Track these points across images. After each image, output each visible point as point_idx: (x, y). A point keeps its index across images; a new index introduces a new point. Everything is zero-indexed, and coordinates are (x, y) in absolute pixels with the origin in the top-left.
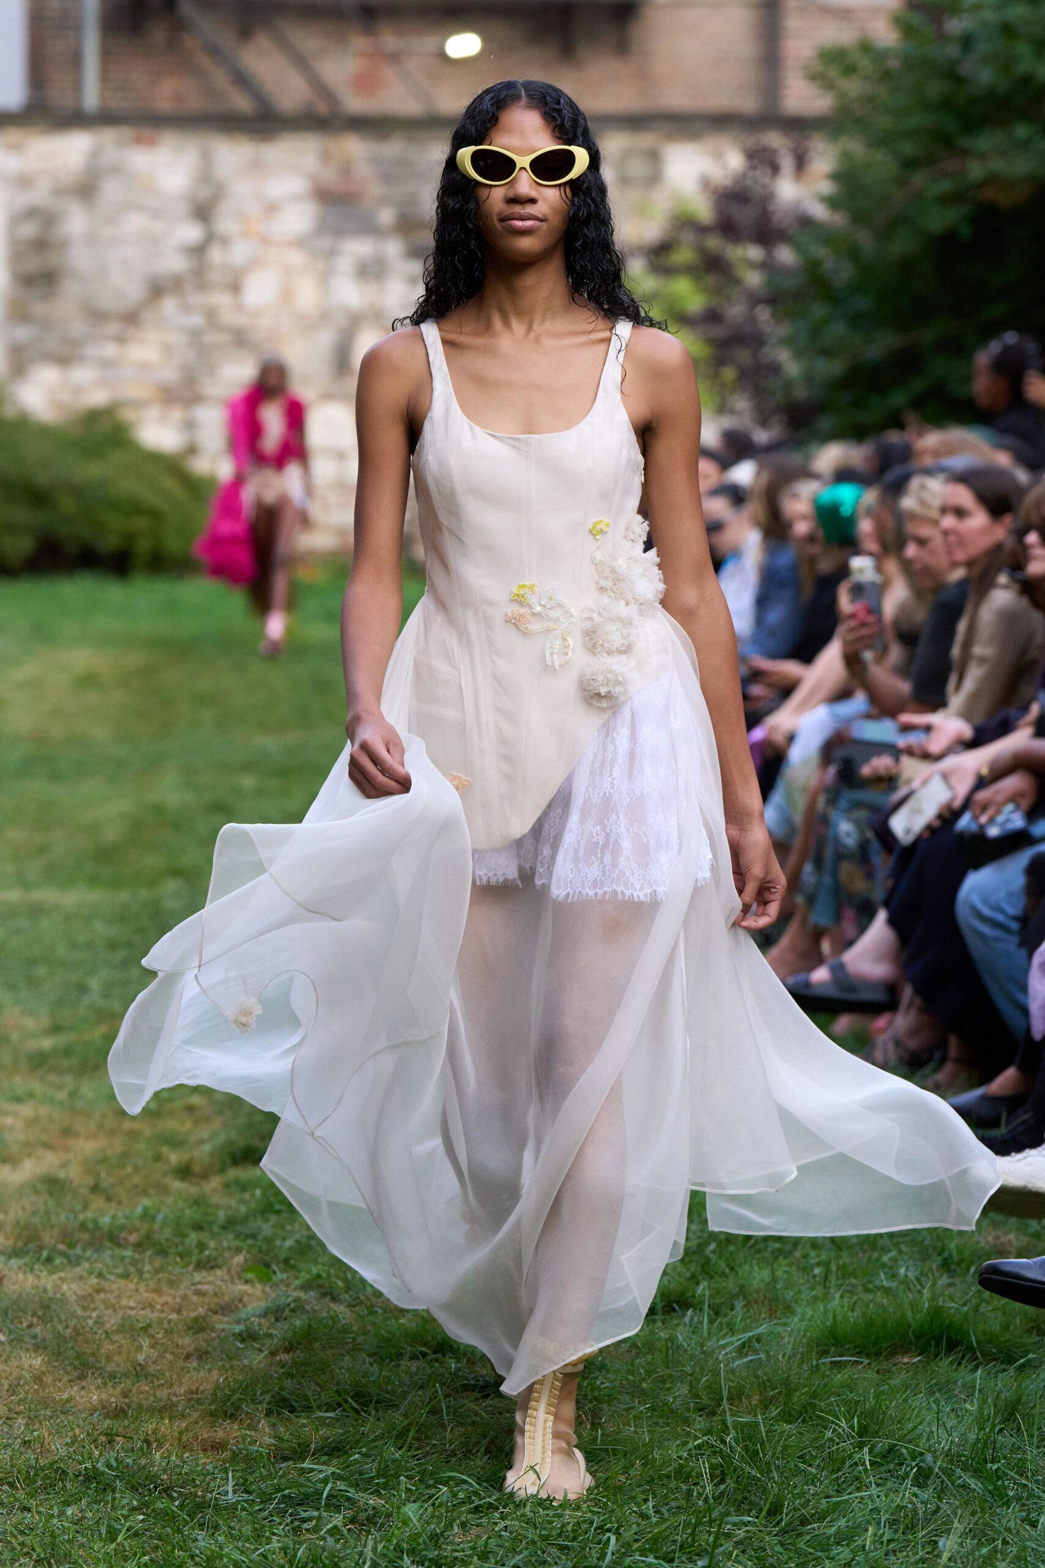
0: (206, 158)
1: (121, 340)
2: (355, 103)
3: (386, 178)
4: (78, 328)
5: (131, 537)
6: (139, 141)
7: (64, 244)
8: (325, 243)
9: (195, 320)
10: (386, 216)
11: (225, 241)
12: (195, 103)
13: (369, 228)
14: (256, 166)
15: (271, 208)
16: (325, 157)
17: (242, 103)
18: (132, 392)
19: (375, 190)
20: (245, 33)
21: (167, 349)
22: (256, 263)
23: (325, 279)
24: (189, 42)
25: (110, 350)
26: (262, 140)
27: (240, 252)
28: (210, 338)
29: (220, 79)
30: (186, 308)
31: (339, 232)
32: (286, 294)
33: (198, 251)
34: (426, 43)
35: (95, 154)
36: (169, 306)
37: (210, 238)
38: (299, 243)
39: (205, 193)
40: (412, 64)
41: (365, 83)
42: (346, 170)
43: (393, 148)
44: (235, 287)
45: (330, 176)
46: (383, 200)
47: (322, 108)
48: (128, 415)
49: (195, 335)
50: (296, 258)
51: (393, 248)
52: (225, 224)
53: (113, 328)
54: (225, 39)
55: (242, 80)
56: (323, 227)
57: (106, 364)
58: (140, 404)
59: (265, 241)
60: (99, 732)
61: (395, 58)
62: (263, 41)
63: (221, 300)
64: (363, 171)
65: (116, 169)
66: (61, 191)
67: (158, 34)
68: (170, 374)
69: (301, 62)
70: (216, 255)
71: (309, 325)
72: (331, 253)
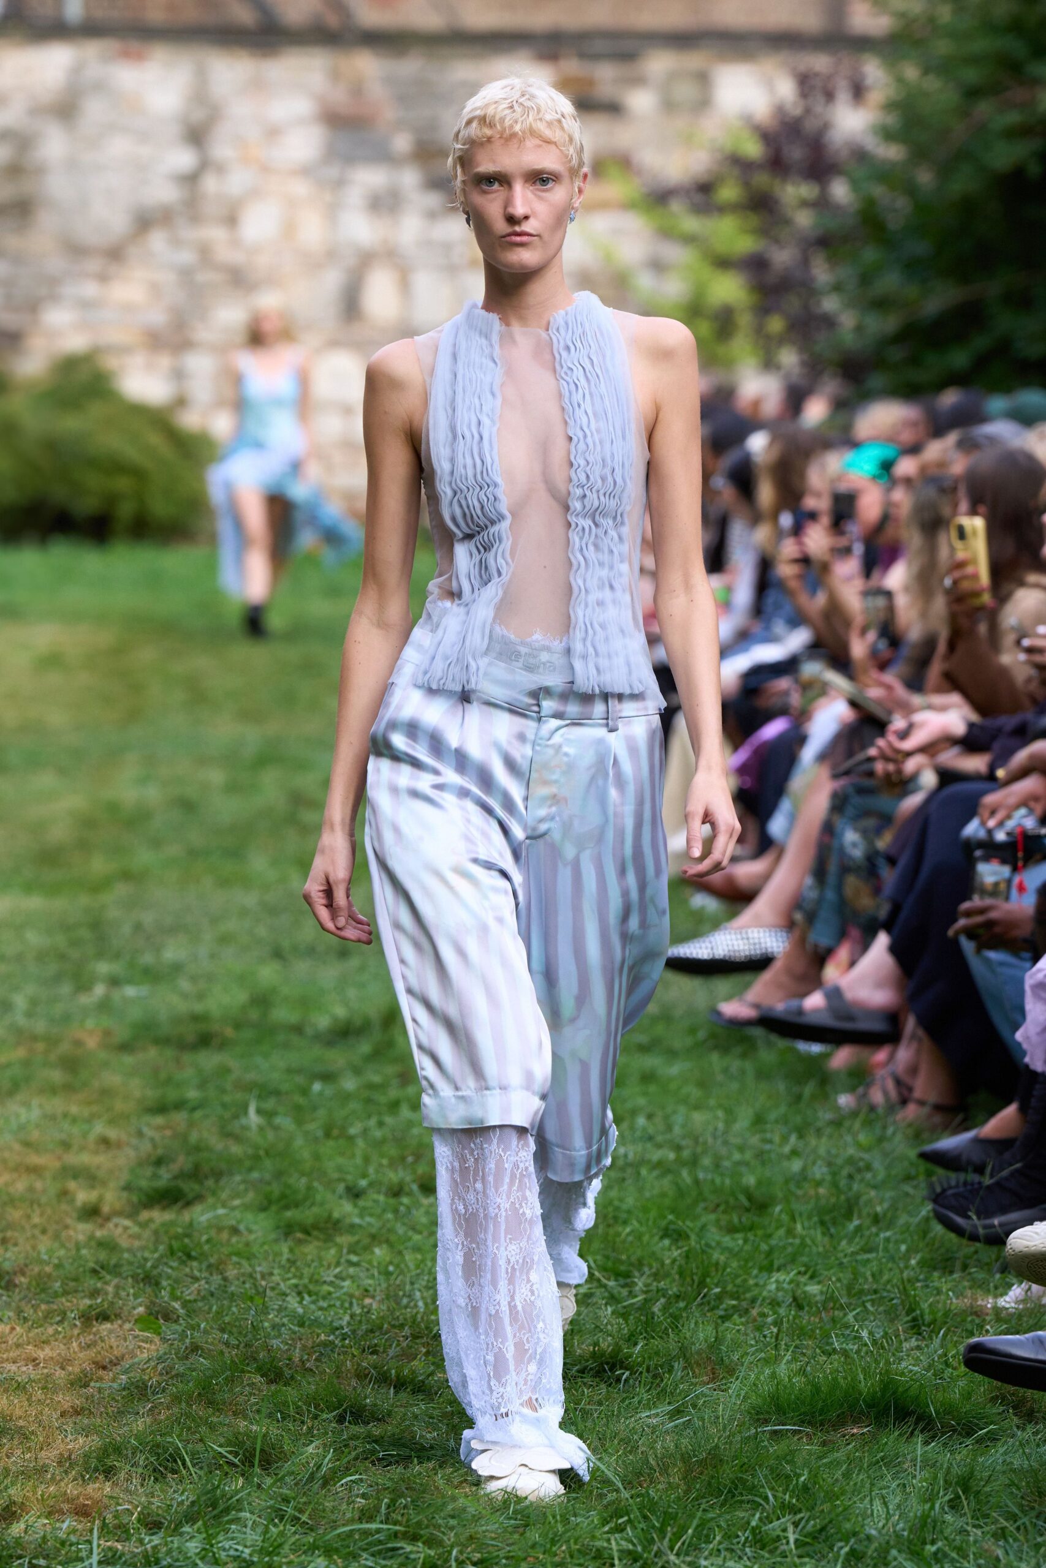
0: (201, 76)
1: (103, 278)
2: (369, 15)
3: (403, 100)
4: (55, 264)
5: (112, 499)
6: (126, 55)
7: (40, 170)
8: (333, 172)
9: (186, 257)
10: (402, 143)
11: (221, 169)
12: (191, 16)
13: (383, 156)
14: (257, 85)
15: (273, 133)
16: (335, 76)
17: (243, 14)
18: (114, 336)
19: (389, 113)
21: (155, 289)
22: (255, 193)
23: (332, 212)
25: (90, 289)
26: (265, 55)
27: (237, 181)
28: (204, 277)
30: (176, 243)
31: (350, 160)
32: (289, 229)
33: (191, 180)
35: (76, 70)
36: (157, 241)
37: (204, 165)
38: (305, 171)
39: (199, 115)
42: (357, 90)
43: (410, 66)
44: (231, 220)
45: (339, 97)
46: (399, 125)
47: (332, 21)
48: (111, 363)
49: (186, 274)
50: (300, 188)
51: (410, 178)
52: (222, 149)
53: (93, 265)
56: (331, 155)
57: (86, 305)
58: (125, 350)
59: (265, 169)
60: (57, 718)
63: (216, 234)
64: (377, 92)
65: (100, 87)
66: (38, 110)
68: (157, 317)
70: (210, 184)
71: (314, 263)
72: (340, 184)
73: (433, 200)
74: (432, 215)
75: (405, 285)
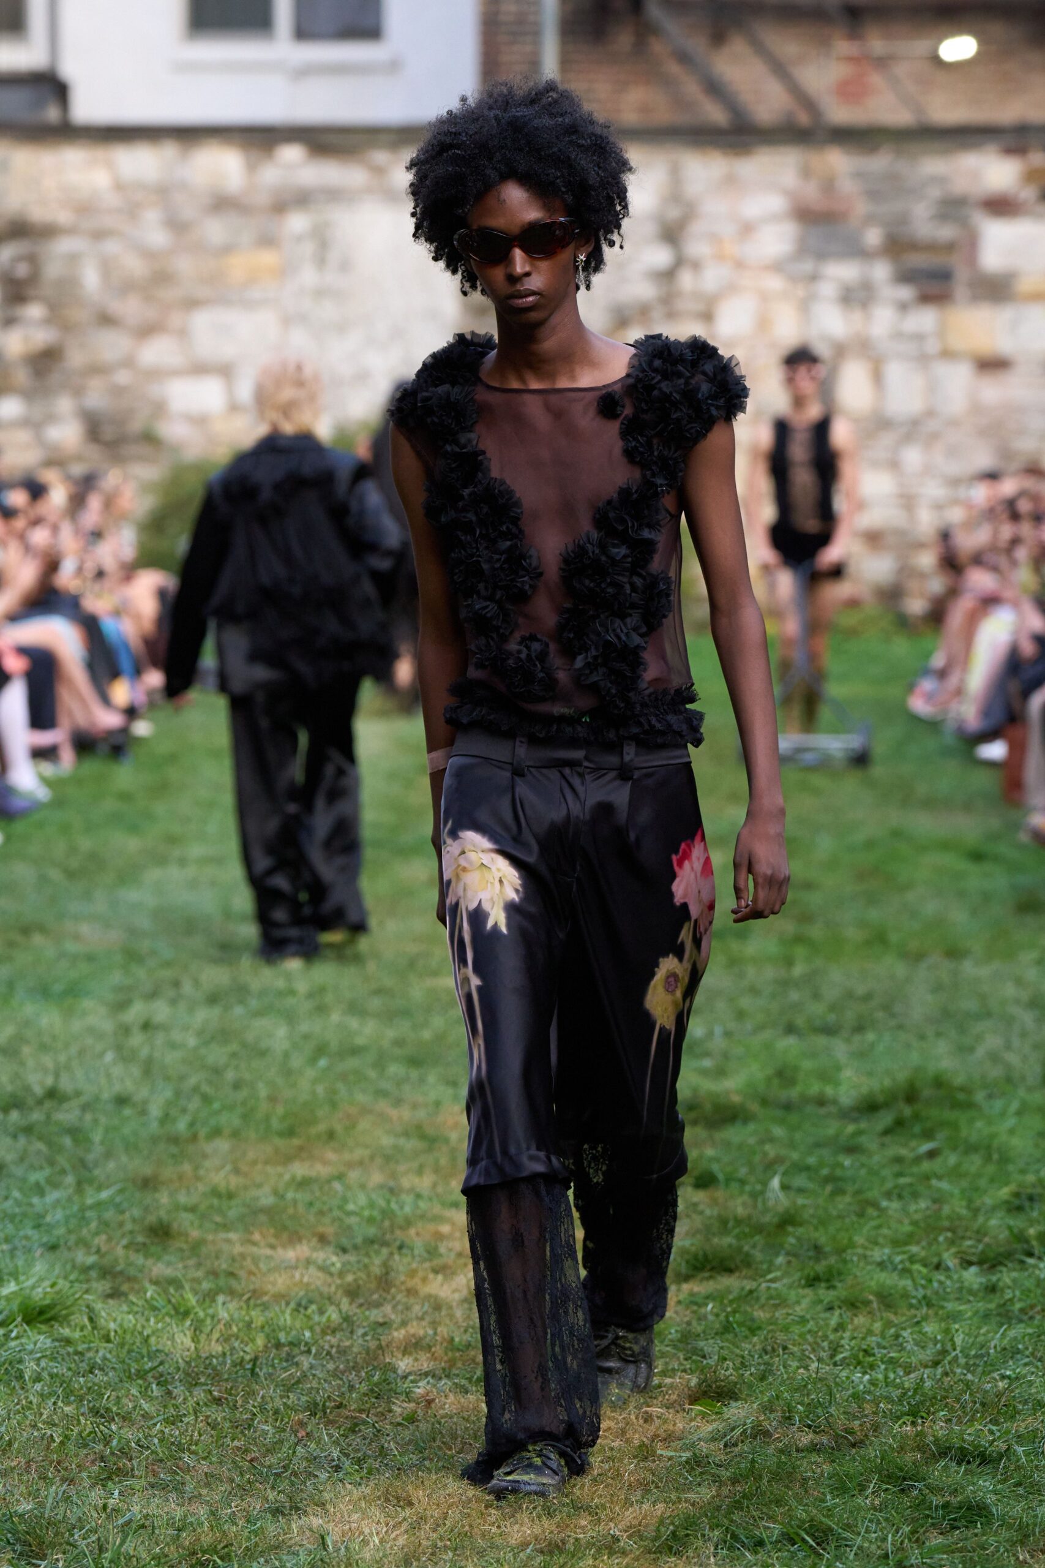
0: (675, 174)
2: (839, 114)
3: (873, 195)
8: (808, 266)
10: (873, 237)
11: (696, 266)
12: (664, 115)
13: (857, 251)
14: (730, 181)
15: (747, 229)
16: (806, 173)
17: (715, 114)
19: (861, 208)
20: (718, 38)
22: (731, 289)
23: (805, 306)
24: (657, 47)
26: (737, 154)
27: (712, 278)
29: (692, 88)
31: (822, 256)
32: (763, 323)
33: (668, 276)
34: (919, 46)
37: (679, 262)
38: (777, 267)
39: (674, 213)
40: (901, 70)
41: (850, 91)
42: (829, 186)
43: (880, 162)
44: (707, 315)
45: (811, 192)
46: (870, 220)
47: (803, 119)
50: (775, 283)
51: (881, 271)
52: (696, 247)
54: (697, 44)
55: (715, 88)
56: (803, 250)
59: (740, 265)
61: (882, 63)
62: (738, 46)
64: (847, 186)
67: (624, 39)
69: (780, 69)
70: (686, 280)
72: (814, 278)
73: (906, 293)
74: (903, 307)
75: (878, 377)
